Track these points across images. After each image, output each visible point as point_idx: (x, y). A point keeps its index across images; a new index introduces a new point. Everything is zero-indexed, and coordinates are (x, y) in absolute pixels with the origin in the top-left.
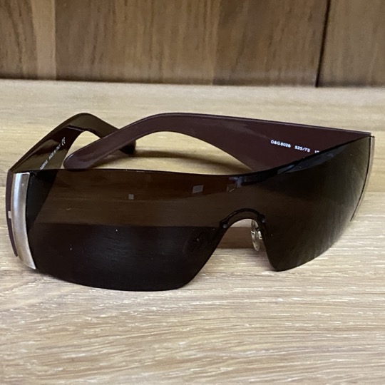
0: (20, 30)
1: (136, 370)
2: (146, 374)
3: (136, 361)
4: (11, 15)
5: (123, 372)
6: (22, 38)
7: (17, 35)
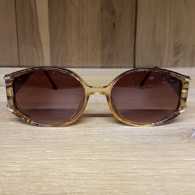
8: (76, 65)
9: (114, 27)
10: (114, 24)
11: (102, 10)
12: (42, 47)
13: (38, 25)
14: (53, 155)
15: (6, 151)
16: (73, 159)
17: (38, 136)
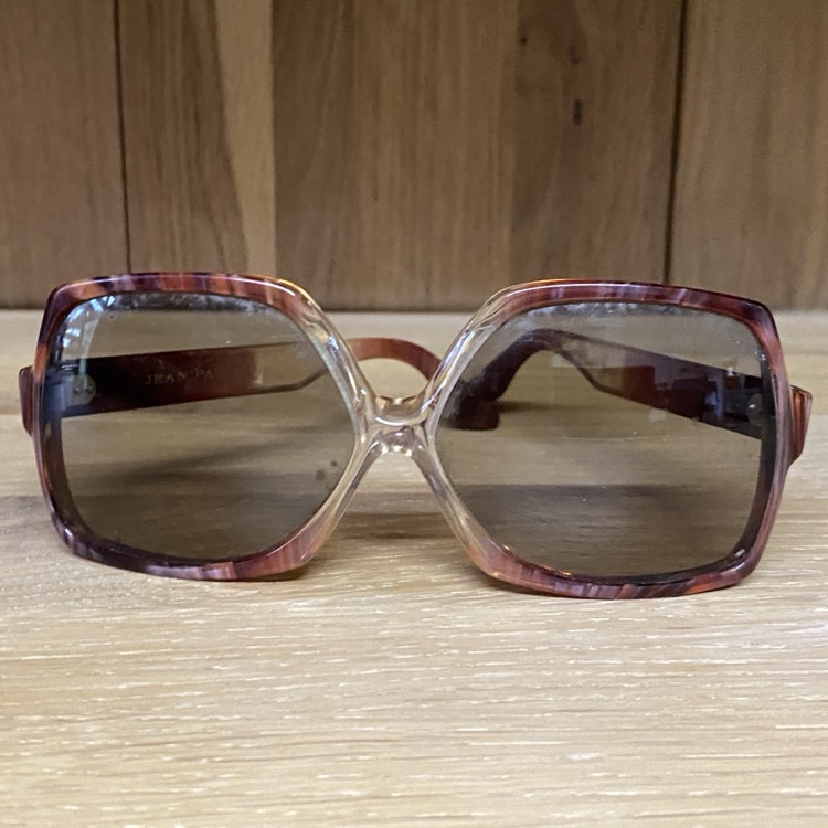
0: (225, 241)
1: (369, 593)
2: (384, 597)
3: (369, 584)
4: (211, 220)
5: (349, 595)
6: (227, 253)
7: (221, 250)
8: (392, 300)
9: (578, 118)
10: (578, 104)
11: (524, 40)
12: (237, 212)
13: (221, 108)
14: (615, 777)
15: (381, 756)
16: (720, 795)
17: (477, 675)
